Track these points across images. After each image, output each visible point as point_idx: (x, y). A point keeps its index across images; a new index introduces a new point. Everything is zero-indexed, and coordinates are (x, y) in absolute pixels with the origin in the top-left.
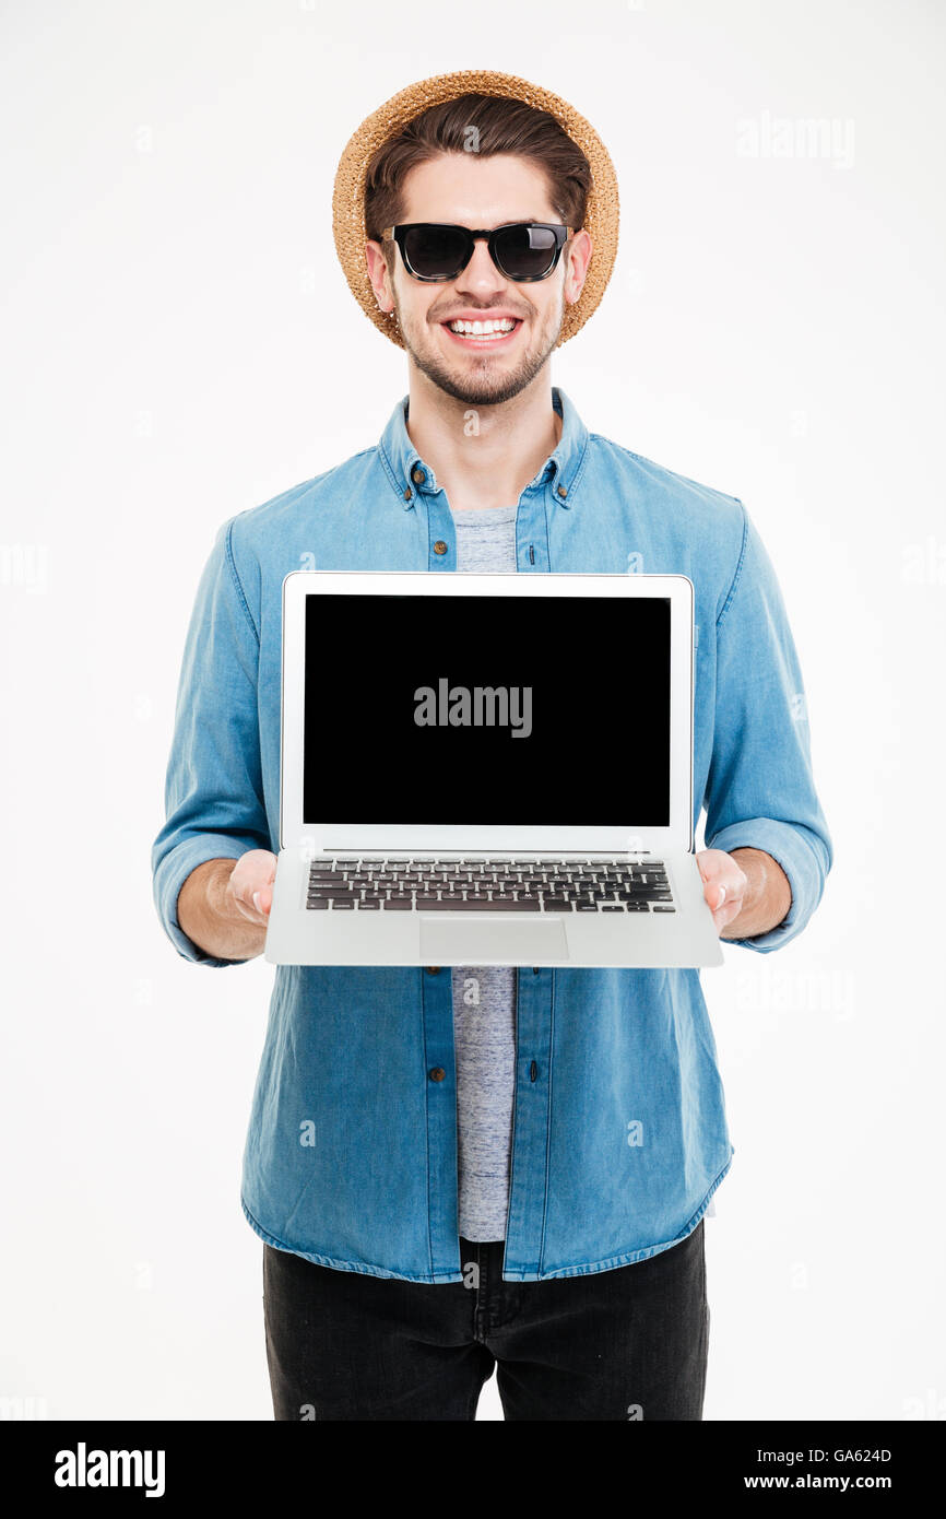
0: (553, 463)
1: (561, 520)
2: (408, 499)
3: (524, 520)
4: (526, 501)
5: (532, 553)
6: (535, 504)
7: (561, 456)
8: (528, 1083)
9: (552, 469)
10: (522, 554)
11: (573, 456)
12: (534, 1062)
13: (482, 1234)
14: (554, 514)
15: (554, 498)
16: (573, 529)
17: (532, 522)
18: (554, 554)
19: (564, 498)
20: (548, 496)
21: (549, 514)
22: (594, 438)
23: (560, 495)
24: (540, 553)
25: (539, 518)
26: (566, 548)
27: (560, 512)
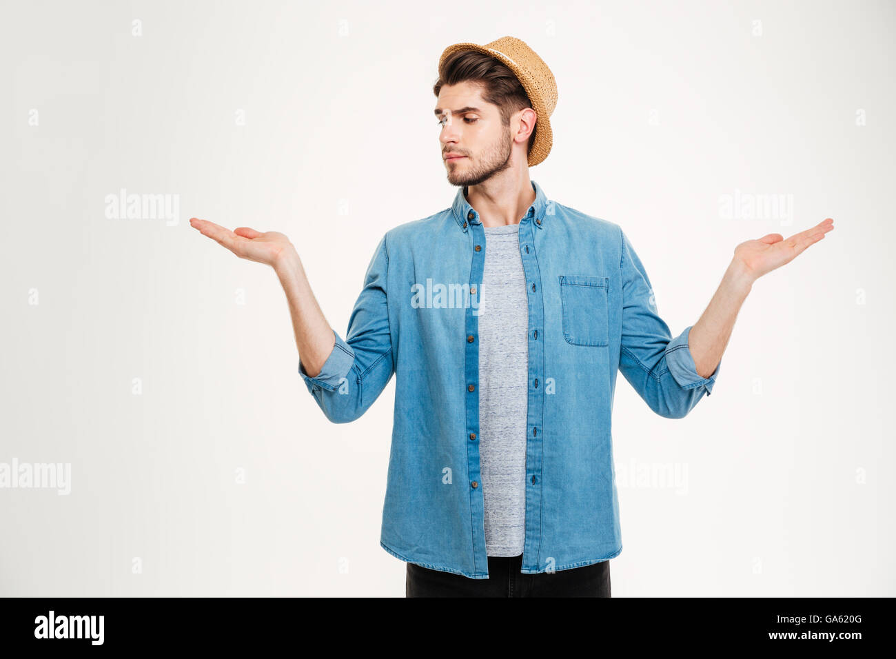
0: (532, 208)
1: (539, 234)
2: (466, 227)
3: (522, 234)
4: (522, 226)
5: (527, 250)
6: (526, 227)
7: (536, 204)
8: (532, 485)
9: (533, 211)
10: (523, 249)
11: (542, 207)
12: (534, 476)
14: (535, 231)
15: (535, 224)
16: (545, 238)
17: (526, 235)
18: (537, 249)
19: (540, 224)
20: (532, 223)
21: (534, 232)
23: (538, 223)
24: (531, 248)
25: (529, 233)
26: (542, 246)
27: (538, 230)
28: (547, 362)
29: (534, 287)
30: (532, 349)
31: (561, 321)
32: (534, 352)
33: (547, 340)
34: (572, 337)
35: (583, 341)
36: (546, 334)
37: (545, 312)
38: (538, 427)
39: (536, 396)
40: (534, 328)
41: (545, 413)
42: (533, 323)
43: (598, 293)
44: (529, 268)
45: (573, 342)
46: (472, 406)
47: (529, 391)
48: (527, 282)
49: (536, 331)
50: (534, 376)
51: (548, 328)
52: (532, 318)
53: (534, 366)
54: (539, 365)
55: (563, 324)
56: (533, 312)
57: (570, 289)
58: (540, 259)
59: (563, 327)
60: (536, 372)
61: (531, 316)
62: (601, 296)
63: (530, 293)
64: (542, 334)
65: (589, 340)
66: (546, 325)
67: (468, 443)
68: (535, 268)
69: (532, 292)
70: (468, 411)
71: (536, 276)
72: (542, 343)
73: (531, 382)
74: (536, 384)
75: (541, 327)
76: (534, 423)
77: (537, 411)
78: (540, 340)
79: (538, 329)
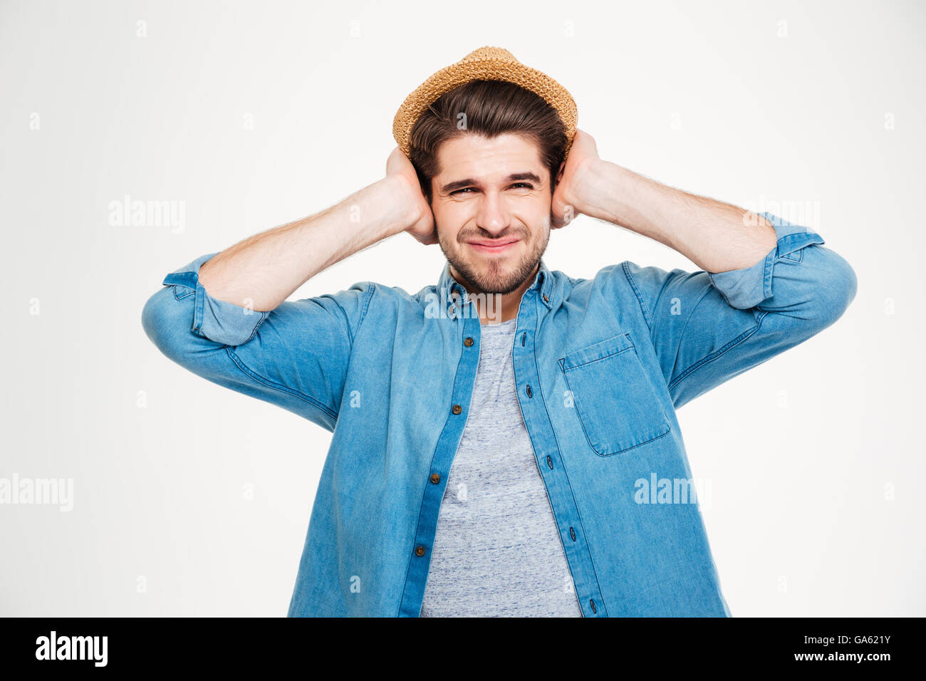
3: (523, 314)
4: (525, 301)
5: (523, 339)
6: (530, 303)
9: (542, 280)
15: (541, 300)
17: (528, 316)
19: (547, 302)
20: (538, 301)
21: (539, 312)
23: (546, 299)
25: (531, 315)
28: (578, 498)
29: (529, 390)
30: (551, 486)
31: (580, 429)
32: (557, 489)
33: (568, 464)
34: (606, 446)
35: (624, 443)
36: (565, 455)
37: (553, 423)
38: (595, 597)
39: (578, 553)
40: (544, 454)
41: (598, 573)
42: (540, 447)
43: (625, 360)
45: (610, 452)
47: (566, 549)
48: (518, 386)
49: (548, 456)
51: (564, 445)
52: (536, 439)
55: (585, 431)
56: (535, 430)
57: (579, 371)
59: (587, 437)
60: (567, 517)
61: (534, 436)
62: (630, 362)
63: (524, 403)
64: (558, 459)
65: (634, 440)
66: (562, 443)
69: (528, 399)
70: (409, 584)
72: (563, 472)
73: (565, 534)
74: (573, 534)
75: (556, 449)
76: (589, 593)
77: (586, 574)
78: (558, 468)
79: (550, 452)
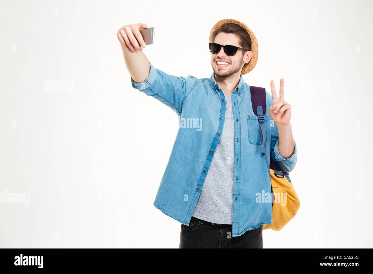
0: (237, 87)
2: (216, 91)
3: (233, 98)
4: (233, 94)
5: (235, 104)
6: (234, 95)
7: (239, 86)
8: (235, 201)
9: (238, 89)
10: (233, 104)
11: (241, 86)
12: (236, 197)
13: (216, 222)
16: (242, 99)
18: (239, 104)
19: (240, 94)
20: (237, 93)
22: (245, 83)
23: (239, 94)
24: (236, 104)
25: (236, 97)
26: (241, 103)
27: (239, 97)
28: (242, 151)
29: (237, 120)
30: (236, 146)
31: (248, 134)
33: (242, 142)
34: (252, 141)
35: (256, 143)
36: (242, 139)
37: (241, 130)
38: (238, 177)
39: (237, 165)
40: (237, 137)
41: (241, 171)
42: (236, 135)
44: (235, 112)
45: (252, 143)
46: (209, 159)
47: (235, 163)
48: (234, 118)
50: (236, 157)
51: (242, 137)
52: (236, 133)
53: (236, 153)
54: (238, 152)
56: (236, 131)
57: (251, 121)
58: (240, 109)
59: (249, 137)
60: (237, 155)
63: (236, 123)
64: (240, 140)
67: (202, 173)
68: (238, 112)
70: (207, 161)
71: (238, 115)
72: (240, 143)
73: (235, 159)
74: (237, 160)
75: (240, 137)
76: (237, 175)
77: (237, 171)
78: (239, 142)
79: (238, 137)
